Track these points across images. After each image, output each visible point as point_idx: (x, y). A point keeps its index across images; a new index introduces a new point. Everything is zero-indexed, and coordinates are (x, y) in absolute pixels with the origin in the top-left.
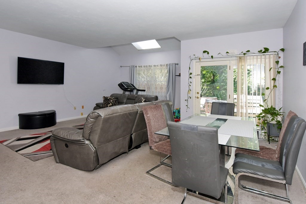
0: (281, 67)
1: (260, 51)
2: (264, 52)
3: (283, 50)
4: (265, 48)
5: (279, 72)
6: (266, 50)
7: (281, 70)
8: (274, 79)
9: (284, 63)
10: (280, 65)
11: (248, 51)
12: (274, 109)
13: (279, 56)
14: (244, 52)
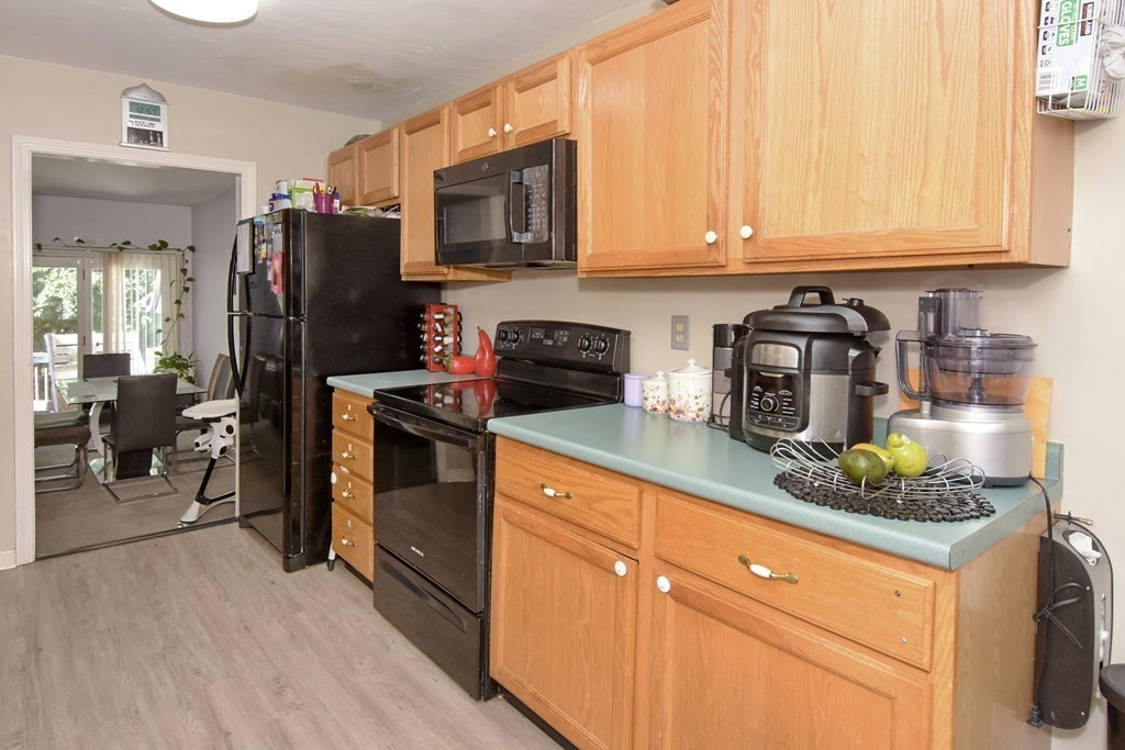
0: (190, 279)
1: (153, 248)
2: (160, 249)
3: (192, 249)
4: (160, 242)
5: (186, 289)
6: (164, 245)
7: (189, 284)
8: (178, 302)
9: (194, 272)
10: (189, 275)
11: (128, 243)
12: (180, 357)
13: (186, 258)
14: (119, 245)
